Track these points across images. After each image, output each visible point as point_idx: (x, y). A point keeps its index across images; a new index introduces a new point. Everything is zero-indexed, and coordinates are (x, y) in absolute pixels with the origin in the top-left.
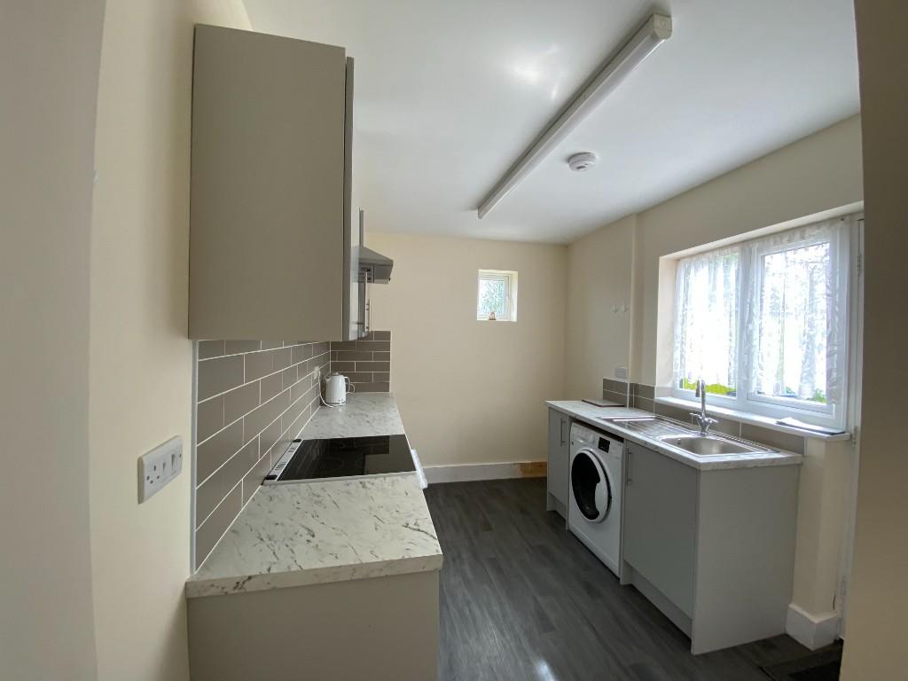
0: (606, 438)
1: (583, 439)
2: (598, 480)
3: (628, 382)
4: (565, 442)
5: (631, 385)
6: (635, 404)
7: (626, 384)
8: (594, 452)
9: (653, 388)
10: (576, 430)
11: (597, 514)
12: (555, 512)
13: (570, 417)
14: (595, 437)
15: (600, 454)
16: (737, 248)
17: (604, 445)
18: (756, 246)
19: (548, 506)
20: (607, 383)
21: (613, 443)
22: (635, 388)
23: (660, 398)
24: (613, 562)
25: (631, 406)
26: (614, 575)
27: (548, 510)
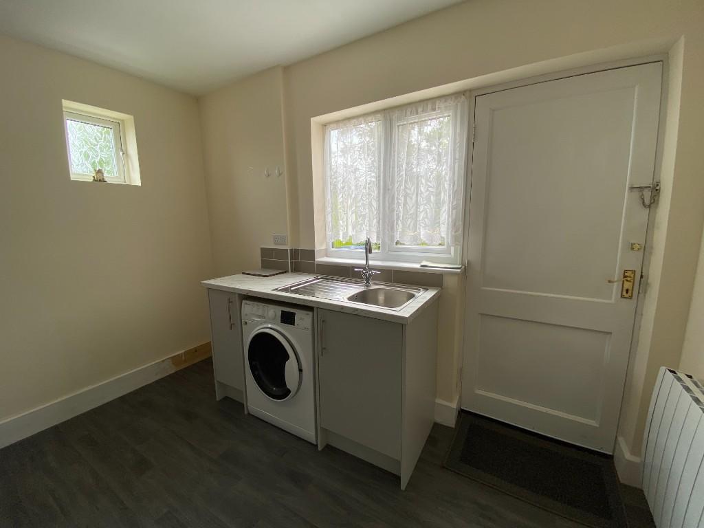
0: (289, 311)
1: (260, 316)
2: (287, 357)
3: (288, 247)
4: (236, 323)
5: (291, 250)
6: (297, 269)
7: (287, 250)
8: (278, 328)
9: (314, 251)
10: (248, 308)
11: (289, 392)
12: (226, 398)
13: (239, 294)
14: (276, 311)
15: (285, 329)
16: (379, 116)
17: (288, 319)
18: (396, 115)
19: (217, 397)
20: (265, 252)
21: (300, 315)
22: (295, 253)
23: (320, 259)
24: (308, 432)
25: (292, 271)
26: (311, 443)
27: (218, 399)
